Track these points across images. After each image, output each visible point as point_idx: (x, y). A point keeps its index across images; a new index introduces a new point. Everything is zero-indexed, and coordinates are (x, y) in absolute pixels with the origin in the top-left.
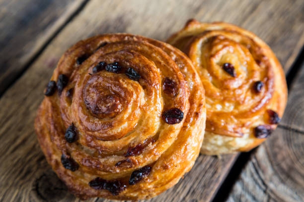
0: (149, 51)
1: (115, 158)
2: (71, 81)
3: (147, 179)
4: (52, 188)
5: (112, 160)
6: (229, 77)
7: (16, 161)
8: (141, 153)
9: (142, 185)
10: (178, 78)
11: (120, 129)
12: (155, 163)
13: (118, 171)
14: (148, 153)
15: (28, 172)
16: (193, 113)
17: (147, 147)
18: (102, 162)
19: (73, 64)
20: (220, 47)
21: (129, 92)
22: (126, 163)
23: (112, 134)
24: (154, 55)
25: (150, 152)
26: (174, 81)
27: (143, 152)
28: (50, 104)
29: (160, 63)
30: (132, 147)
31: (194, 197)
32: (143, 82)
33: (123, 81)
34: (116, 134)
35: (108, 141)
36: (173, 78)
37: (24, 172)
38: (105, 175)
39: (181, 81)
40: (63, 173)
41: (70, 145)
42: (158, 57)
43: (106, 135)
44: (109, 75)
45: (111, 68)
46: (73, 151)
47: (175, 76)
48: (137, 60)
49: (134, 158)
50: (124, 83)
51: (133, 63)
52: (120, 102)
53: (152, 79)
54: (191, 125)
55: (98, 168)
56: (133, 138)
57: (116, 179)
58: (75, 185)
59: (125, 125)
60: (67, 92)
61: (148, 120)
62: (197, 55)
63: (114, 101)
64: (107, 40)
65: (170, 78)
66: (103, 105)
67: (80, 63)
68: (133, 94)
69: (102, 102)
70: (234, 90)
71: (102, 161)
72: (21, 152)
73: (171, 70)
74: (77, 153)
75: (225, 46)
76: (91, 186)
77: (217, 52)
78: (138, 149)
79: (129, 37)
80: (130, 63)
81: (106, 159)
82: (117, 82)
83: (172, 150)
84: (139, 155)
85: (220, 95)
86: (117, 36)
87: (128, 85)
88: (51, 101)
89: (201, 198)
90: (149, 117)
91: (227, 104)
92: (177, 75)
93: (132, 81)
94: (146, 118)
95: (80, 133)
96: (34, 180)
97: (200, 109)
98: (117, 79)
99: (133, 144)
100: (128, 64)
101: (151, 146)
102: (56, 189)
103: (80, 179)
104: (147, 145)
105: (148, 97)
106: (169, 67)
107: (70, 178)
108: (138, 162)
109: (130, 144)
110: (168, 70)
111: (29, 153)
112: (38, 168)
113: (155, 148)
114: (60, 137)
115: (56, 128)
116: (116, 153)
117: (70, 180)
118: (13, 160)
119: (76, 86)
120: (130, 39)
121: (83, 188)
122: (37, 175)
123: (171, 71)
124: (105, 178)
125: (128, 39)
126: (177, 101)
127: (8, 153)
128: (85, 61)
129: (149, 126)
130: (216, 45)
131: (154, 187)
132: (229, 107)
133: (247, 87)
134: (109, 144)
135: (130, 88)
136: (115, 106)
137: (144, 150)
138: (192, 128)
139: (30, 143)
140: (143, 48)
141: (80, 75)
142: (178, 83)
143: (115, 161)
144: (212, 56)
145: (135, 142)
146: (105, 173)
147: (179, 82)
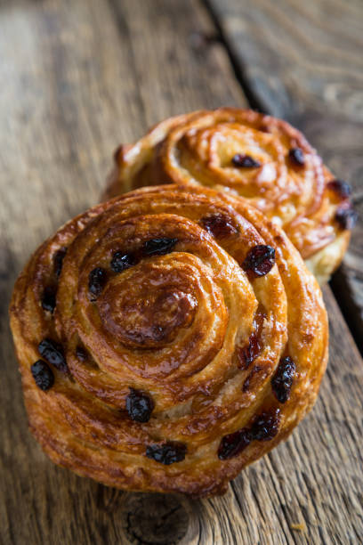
0: (143, 205)
1: (232, 384)
2: (65, 339)
3: (299, 376)
4: (159, 523)
5: (231, 390)
6: (253, 172)
7: (69, 532)
8: (262, 345)
9: (298, 390)
10: (217, 207)
11: (214, 332)
12: (287, 346)
13: (253, 397)
14: (273, 337)
15: (104, 531)
16: (273, 242)
17: (263, 331)
18: (220, 405)
19: (42, 316)
20: (204, 144)
21: (183, 271)
22: (256, 375)
23: (209, 347)
24: (154, 205)
25: (274, 333)
26: (217, 214)
27: (264, 341)
28: (62, 398)
29: (174, 208)
30: (245, 347)
31: (342, 373)
32: (183, 246)
33: (159, 264)
34: (214, 345)
35: (205, 366)
36: (211, 212)
37: (97, 535)
38: (235, 422)
39: (225, 207)
40: (165, 479)
41: (149, 426)
42: (163, 204)
43: (199, 358)
44: (128, 274)
45: (121, 264)
46: (161, 428)
47: (212, 207)
48: (144, 226)
49: (261, 359)
50: (162, 265)
51: (143, 233)
52: (185, 292)
53: (192, 231)
54: (286, 258)
55: (221, 418)
56: (235, 335)
57: (255, 414)
58: (199, 480)
59: (217, 319)
60: (76, 356)
61: (236, 292)
62: (185, 176)
63: (177, 297)
64: (55, 247)
65: (209, 215)
66: (165, 317)
67: (54, 305)
68: (190, 269)
69: (160, 314)
70: (275, 183)
71: (219, 402)
72: (63, 516)
73: (198, 204)
74: (169, 426)
75: (209, 139)
76: (225, 458)
77: (208, 152)
78: (255, 343)
79: (82, 219)
80: (140, 236)
81: (221, 397)
82: (152, 272)
83: (294, 309)
84: (262, 349)
85: (267, 203)
86: (63, 232)
87: (169, 263)
88: (61, 392)
89: (351, 366)
90: (235, 286)
91: (283, 209)
92: (212, 204)
93: (169, 256)
94: (232, 289)
95: (152, 393)
96: (122, 534)
97: (275, 230)
98: (147, 269)
99: (242, 342)
100: (139, 240)
101: (268, 324)
102: (164, 518)
103: (197, 466)
104: (261, 328)
105: (208, 260)
106: (192, 204)
107: (182, 475)
108: (271, 358)
109: (236, 346)
110: (193, 209)
111: (75, 507)
112: (110, 515)
113: (274, 322)
114: (125, 427)
115: (104, 421)
116: (228, 375)
117: (184, 479)
118: (64, 535)
119: (82, 336)
120: (86, 220)
121: (214, 472)
122: (120, 523)
123: (199, 207)
124: (236, 429)
125: (83, 223)
126: (245, 237)
127: (46, 533)
128: (59, 295)
129: (244, 298)
130: (197, 144)
131: (312, 382)
132: (288, 212)
133: (284, 169)
134: (209, 369)
135: (178, 264)
136: (184, 303)
137: (262, 337)
138: (290, 261)
139: (61, 493)
140: (130, 209)
141: (73, 317)
142: (225, 213)
143: (236, 389)
144: (208, 162)
145: (241, 337)
146: (234, 419)
147: (224, 210)
